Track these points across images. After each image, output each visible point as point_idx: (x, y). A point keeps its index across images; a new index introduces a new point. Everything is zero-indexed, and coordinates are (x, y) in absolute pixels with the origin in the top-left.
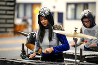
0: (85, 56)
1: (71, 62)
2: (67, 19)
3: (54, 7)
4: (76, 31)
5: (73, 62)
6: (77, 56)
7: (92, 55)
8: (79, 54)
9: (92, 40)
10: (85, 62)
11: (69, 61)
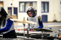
0: (30, 34)
1: (22, 38)
2: (20, 12)
3: (12, 4)
4: (24, 19)
5: (23, 38)
6: (25, 34)
7: (35, 34)
8: (27, 33)
9: (34, 24)
10: (30, 38)
11: (20, 38)
